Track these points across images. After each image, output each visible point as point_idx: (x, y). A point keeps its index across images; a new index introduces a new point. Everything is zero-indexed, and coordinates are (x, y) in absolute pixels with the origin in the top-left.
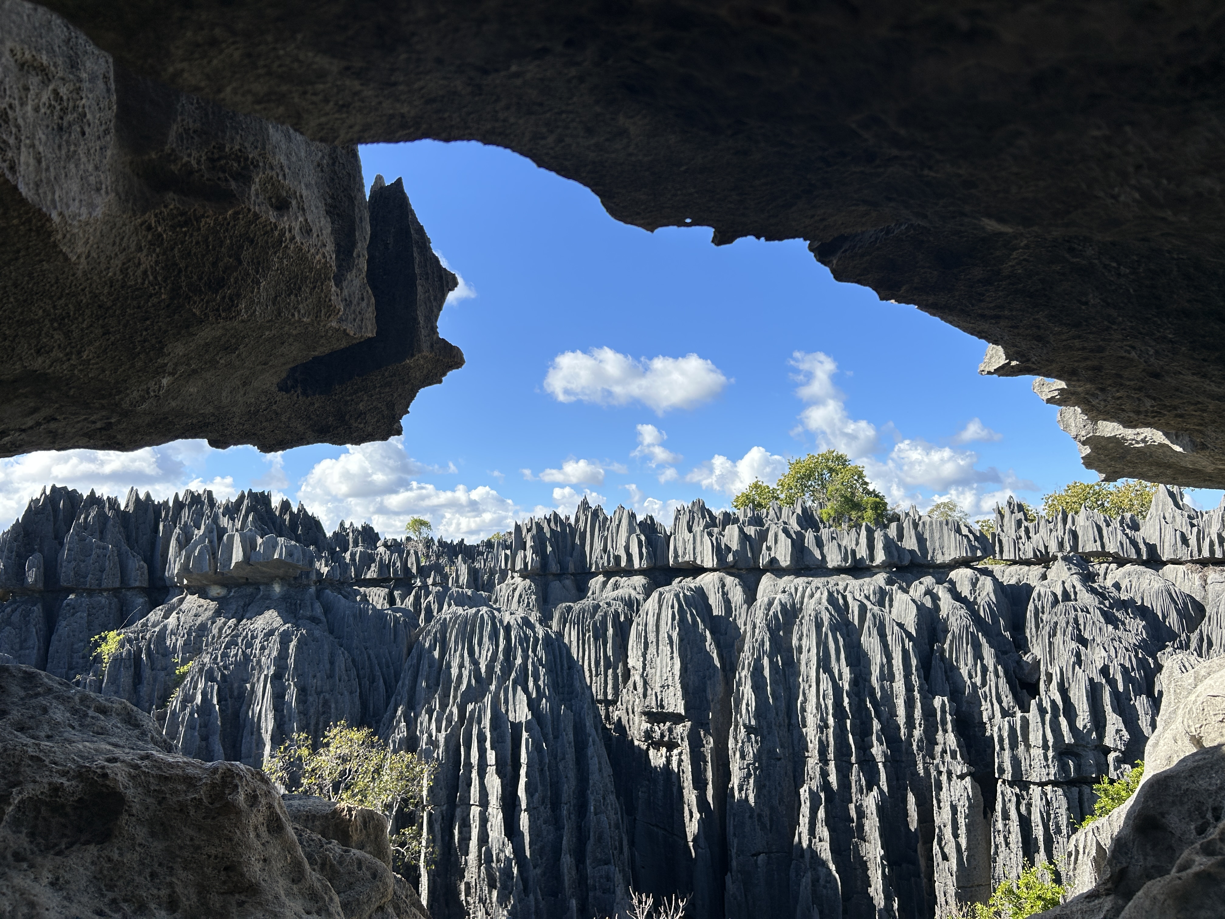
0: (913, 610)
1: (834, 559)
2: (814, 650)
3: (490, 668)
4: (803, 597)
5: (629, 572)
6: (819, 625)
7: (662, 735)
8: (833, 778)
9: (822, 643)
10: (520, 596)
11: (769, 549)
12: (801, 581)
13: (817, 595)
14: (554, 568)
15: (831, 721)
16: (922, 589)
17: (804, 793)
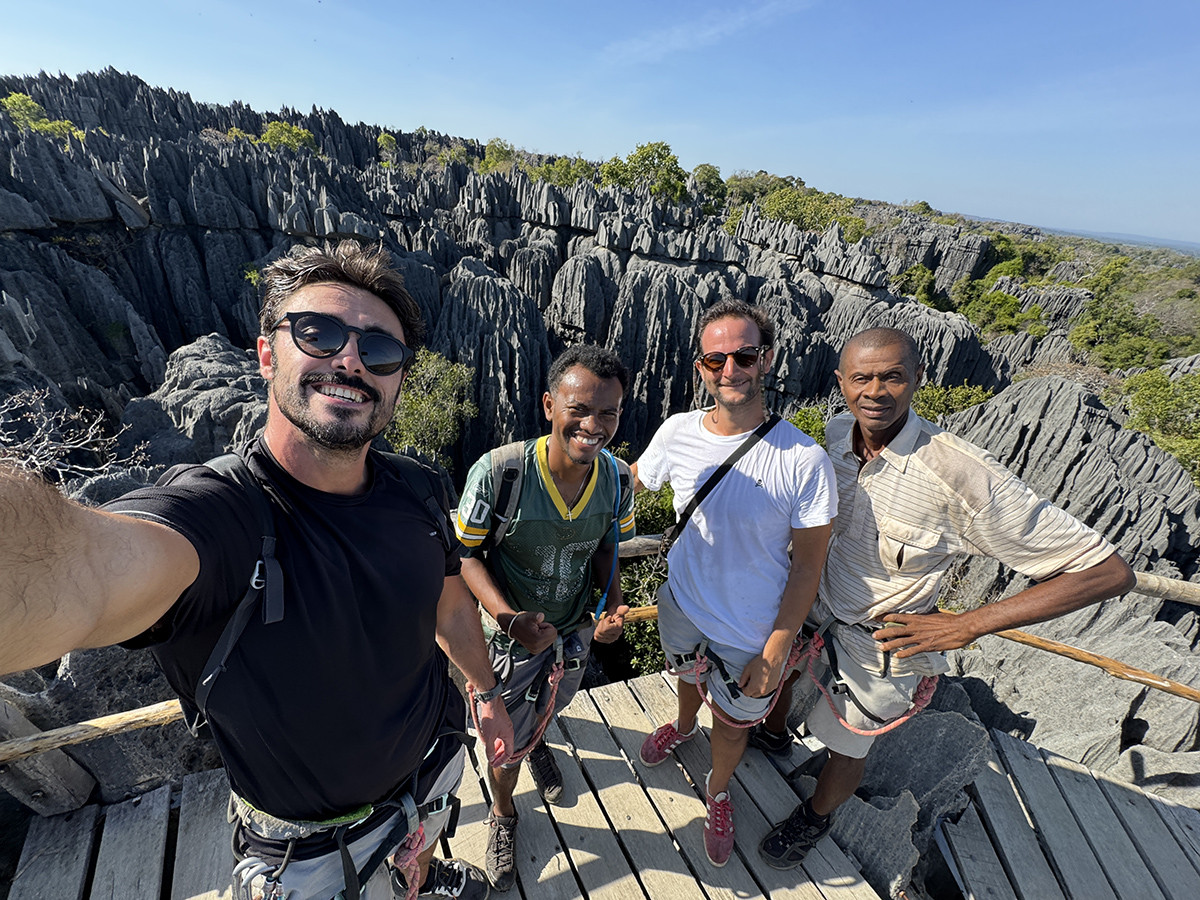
0: (707, 291)
1: (672, 252)
2: (655, 308)
3: (495, 315)
4: (653, 275)
5: (547, 226)
6: (661, 294)
7: (570, 336)
8: (653, 370)
9: (660, 304)
10: (479, 230)
11: (638, 240)
12: (652, 263)
13: (661, 276)
14: (499, 213)
15: (658, 344)
16: (713, 277)
17: (639, 375)
